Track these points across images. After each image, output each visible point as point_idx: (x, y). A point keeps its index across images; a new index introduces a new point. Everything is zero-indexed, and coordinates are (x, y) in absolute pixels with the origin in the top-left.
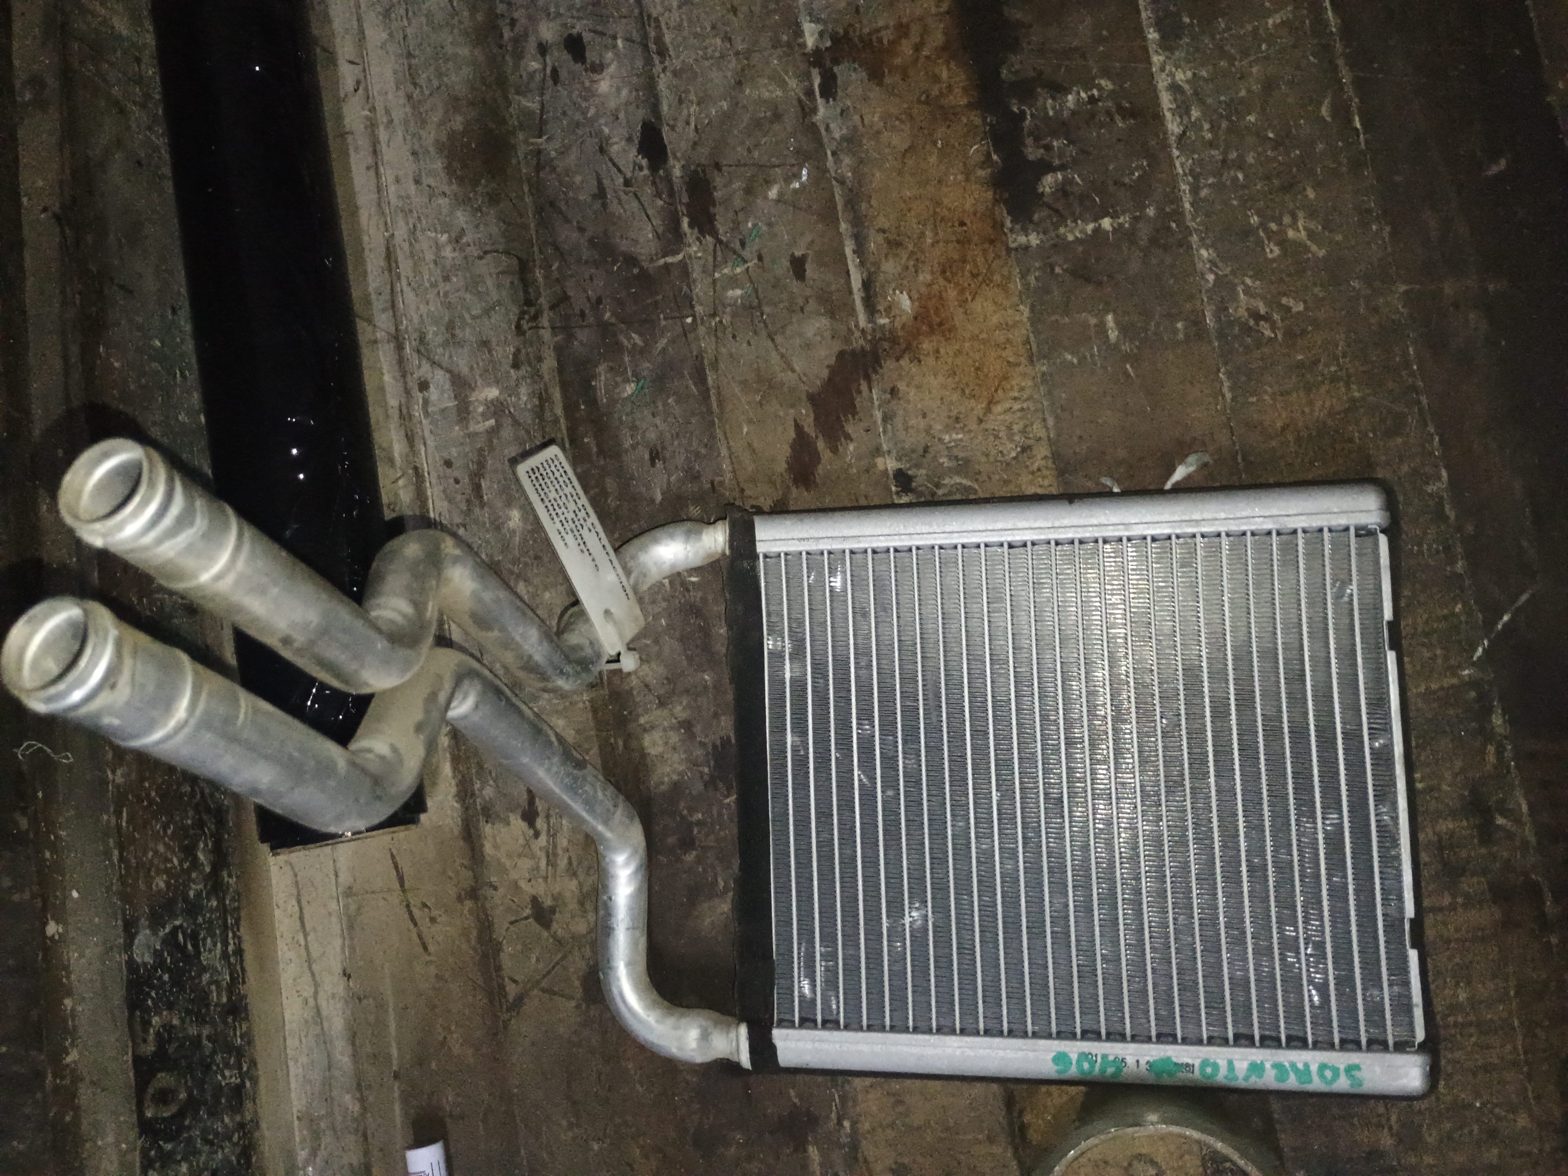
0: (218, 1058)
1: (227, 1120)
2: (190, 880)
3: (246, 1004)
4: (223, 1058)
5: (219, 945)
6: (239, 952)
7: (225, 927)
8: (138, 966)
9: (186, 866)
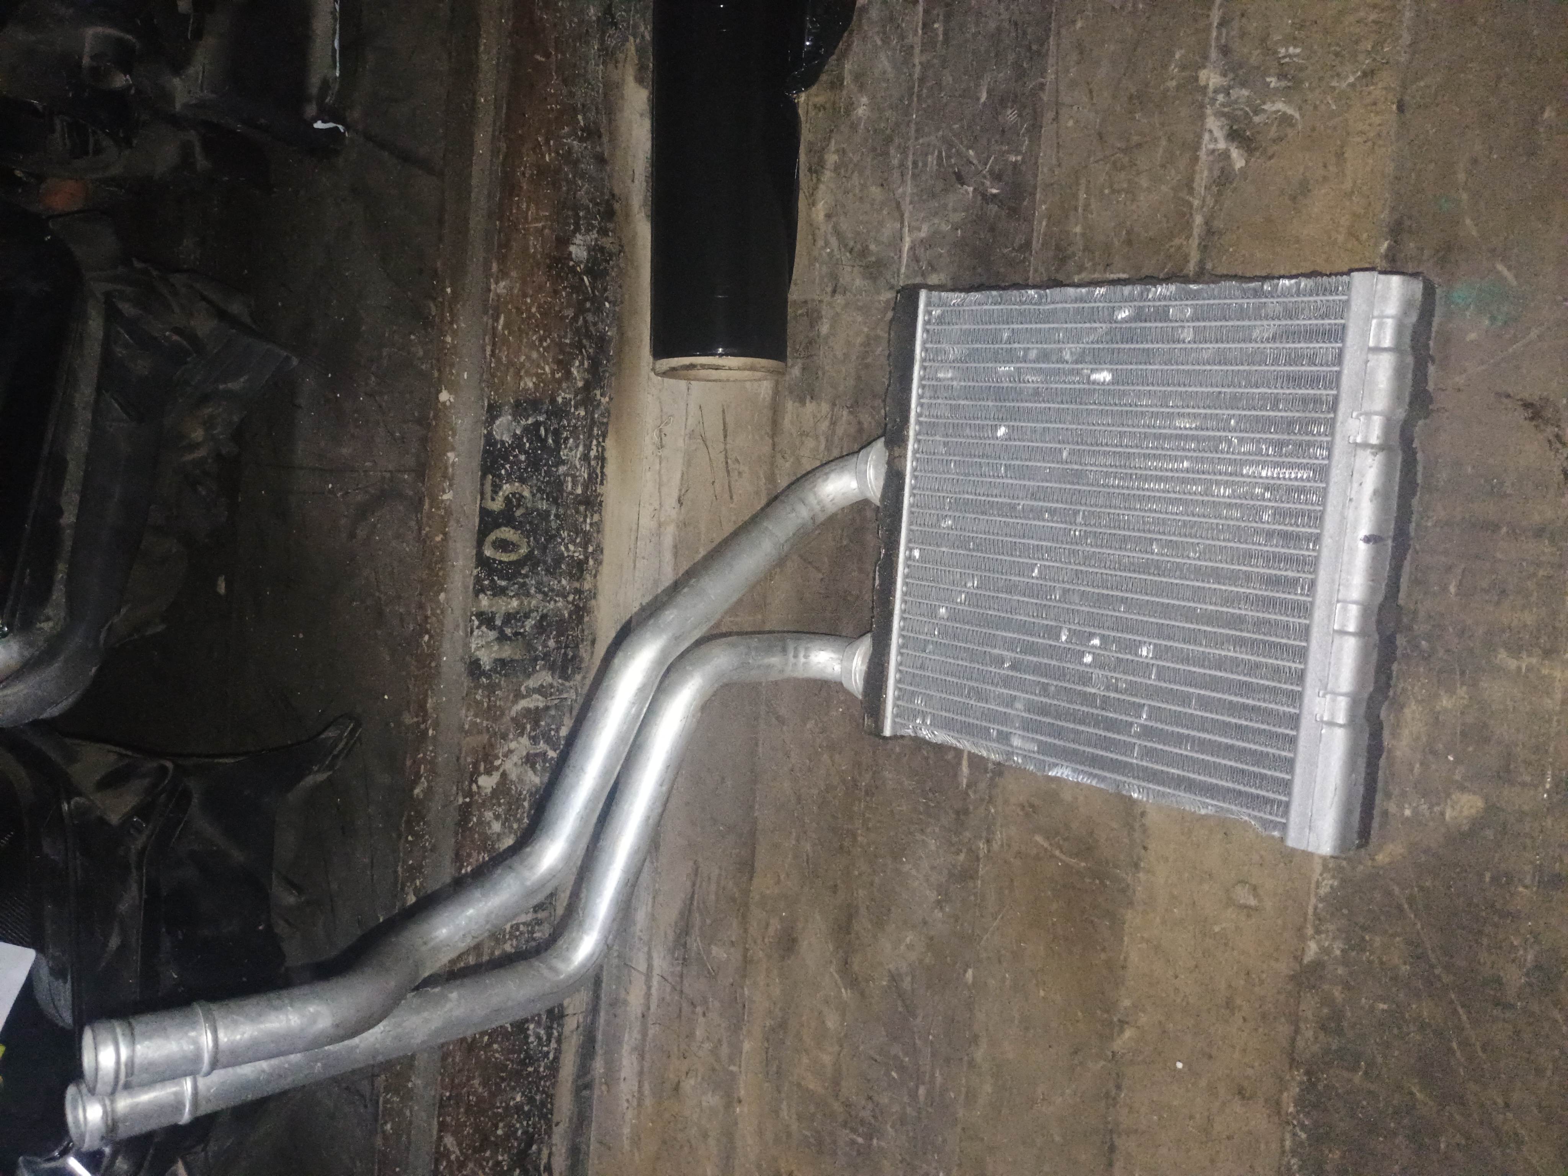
0: (564, 534)
1: (564, 582)
2: (560, 388)
3: (601, 502)
4: (569, 535)
5: (581, 448)
6: (602, 459)
7: (590, 436)
8: (496, 442)
9: (558, 376)
